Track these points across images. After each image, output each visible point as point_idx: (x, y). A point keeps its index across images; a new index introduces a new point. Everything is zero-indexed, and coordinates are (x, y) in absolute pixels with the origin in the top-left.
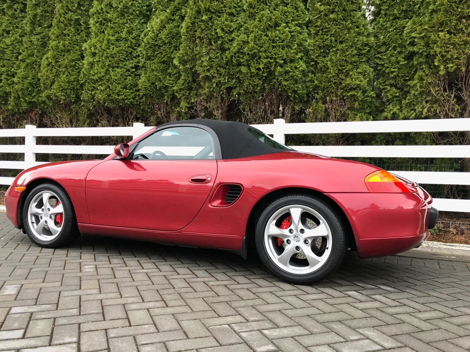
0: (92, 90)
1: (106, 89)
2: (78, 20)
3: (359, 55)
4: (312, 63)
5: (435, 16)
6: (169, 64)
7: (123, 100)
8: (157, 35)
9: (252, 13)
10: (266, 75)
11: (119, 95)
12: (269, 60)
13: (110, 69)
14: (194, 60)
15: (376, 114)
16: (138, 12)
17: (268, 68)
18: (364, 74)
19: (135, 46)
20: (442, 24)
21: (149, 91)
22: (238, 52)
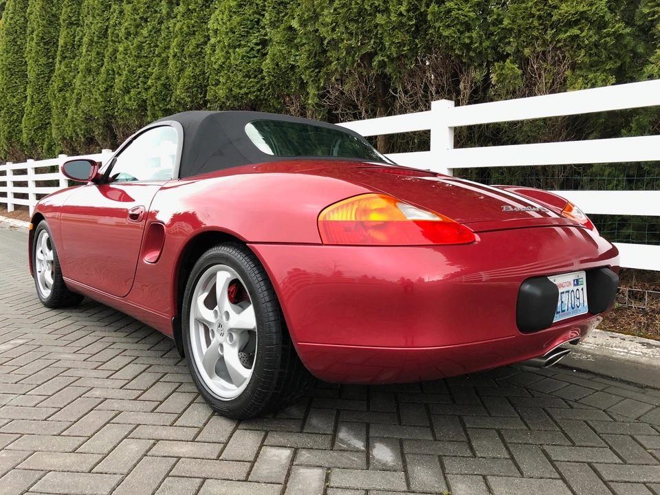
7: (247, 94)
11: (241, 88)
13: (231, 51)
21: (273, 76)
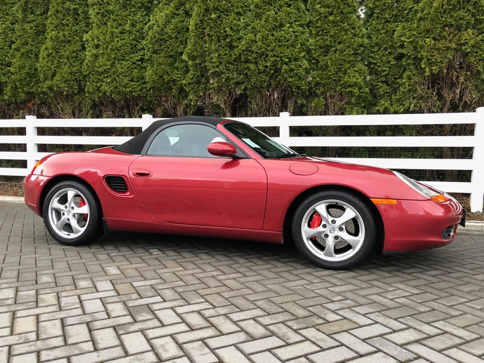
0: (97, 82)
1: (113, 82)
2: (75, 9)
3: (355, 54)
4: (314, 61)
5: (422, 23)
6: (176, 58)
7: (131, 92)
8: (163, 30)
9: (258, 13)
10: (272, 72)
11: (126, 87)
12: (276, 58)
13: (116, 62)
14: (203, 55)
15: (369, 109)
16: (139, 4)
17: (275, 65)
18: (359, 72)
19: (140, 39)
20: (428, 31)
21: (157, 84)
22: (247, 50)
